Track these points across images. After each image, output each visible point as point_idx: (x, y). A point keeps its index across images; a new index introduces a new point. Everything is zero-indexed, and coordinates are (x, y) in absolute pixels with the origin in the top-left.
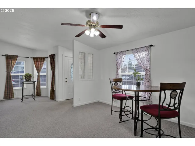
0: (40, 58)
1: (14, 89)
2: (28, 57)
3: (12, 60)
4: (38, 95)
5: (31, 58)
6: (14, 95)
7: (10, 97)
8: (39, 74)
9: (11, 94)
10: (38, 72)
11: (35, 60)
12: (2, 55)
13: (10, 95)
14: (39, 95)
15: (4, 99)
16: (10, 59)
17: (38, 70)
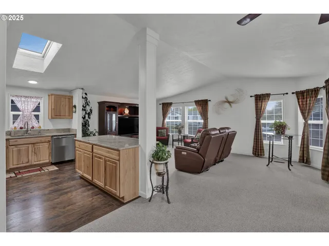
0: (308, 91)
1: (264, 143)
2: (287, 94)
3: (262, 102)
4: (303, 162)
5: (293, 93)
6: (264, 152)
7: (259, 153)
8: (306, 122)
9: (261, 150)
10: (305, 118)
11: (300, 95)
12: (251, 96)
13: (259, 151)
14: (305, 161)
15: (253, 155)
16: (260, 100)
17: (305, 113)
